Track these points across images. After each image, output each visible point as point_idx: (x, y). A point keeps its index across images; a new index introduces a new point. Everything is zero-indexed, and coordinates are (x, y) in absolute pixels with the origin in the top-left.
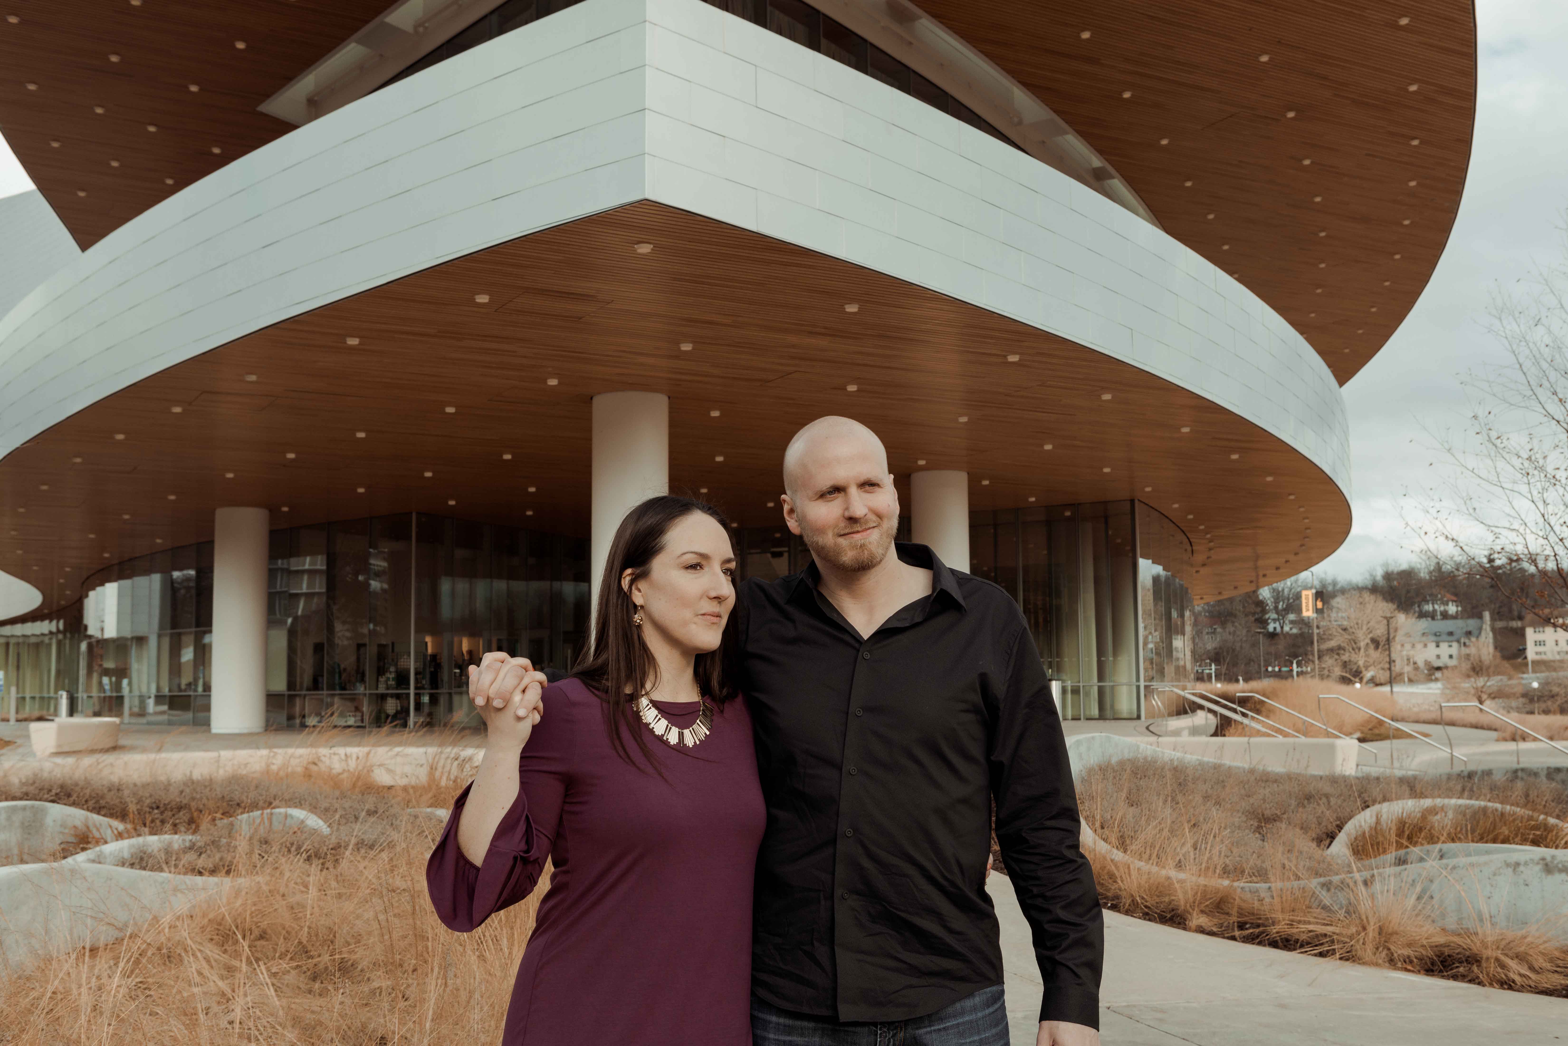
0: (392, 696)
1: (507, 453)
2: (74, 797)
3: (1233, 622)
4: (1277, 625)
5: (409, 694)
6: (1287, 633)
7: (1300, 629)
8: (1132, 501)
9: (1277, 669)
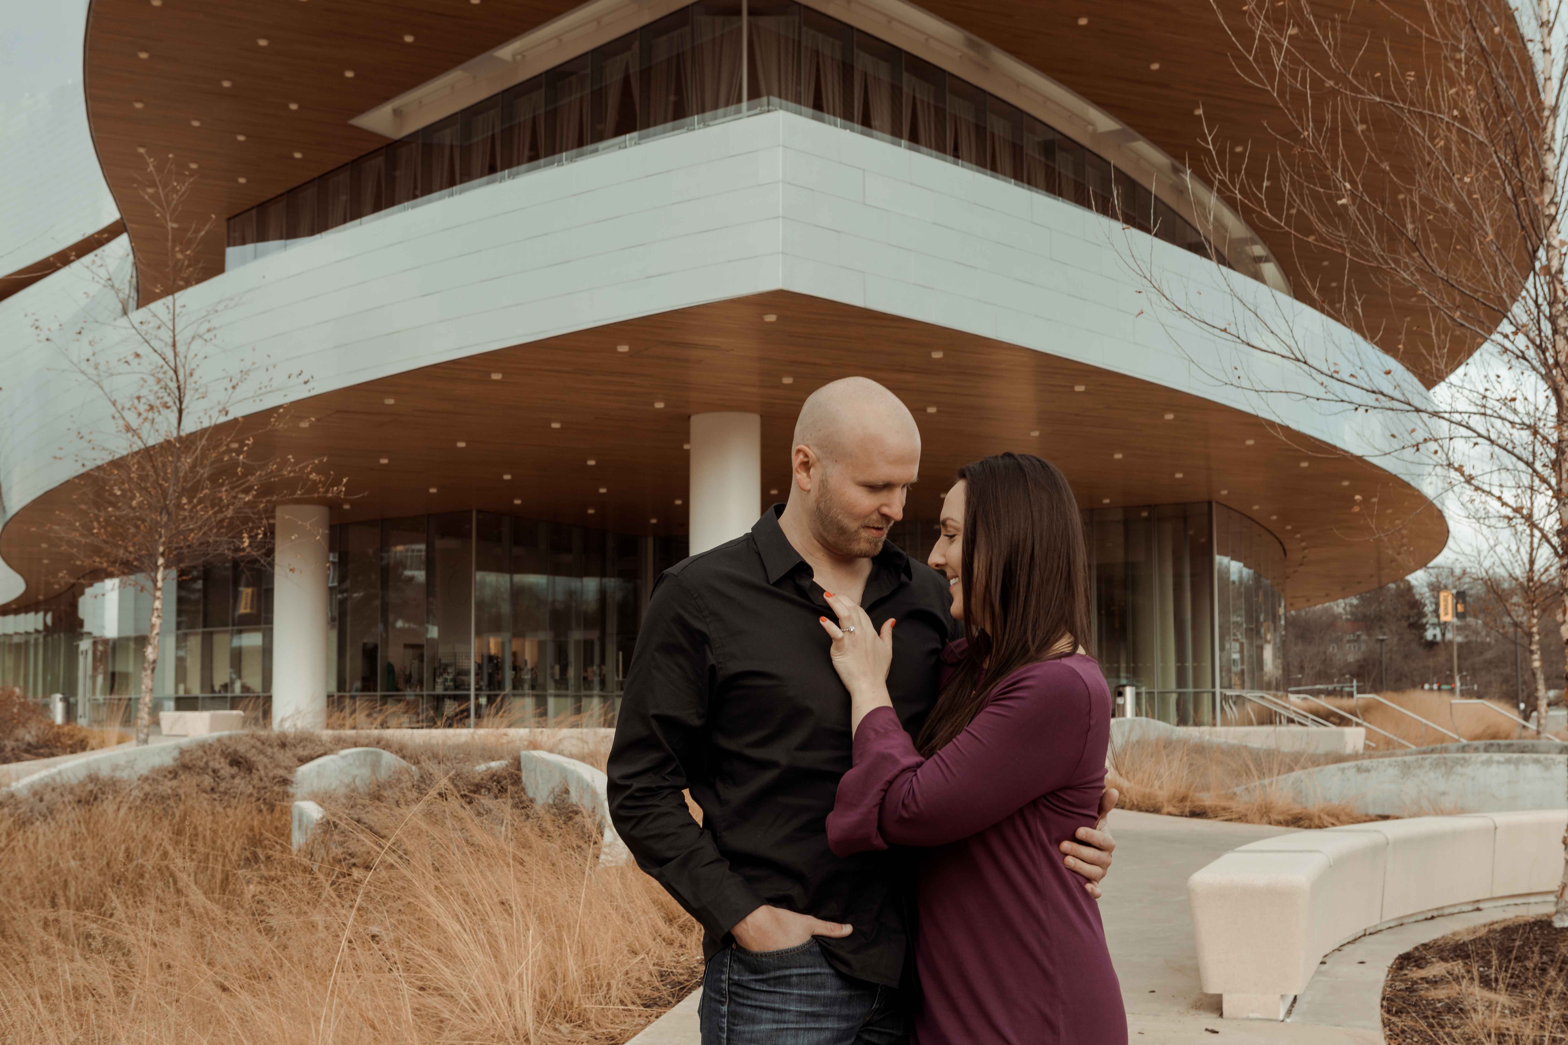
0: (450, 697)
4: (1437, 632)
5: (468, 696)
6: (1450, 642)
7: (1467, 636)
8: (1210, 503)
9: (1435, 686)
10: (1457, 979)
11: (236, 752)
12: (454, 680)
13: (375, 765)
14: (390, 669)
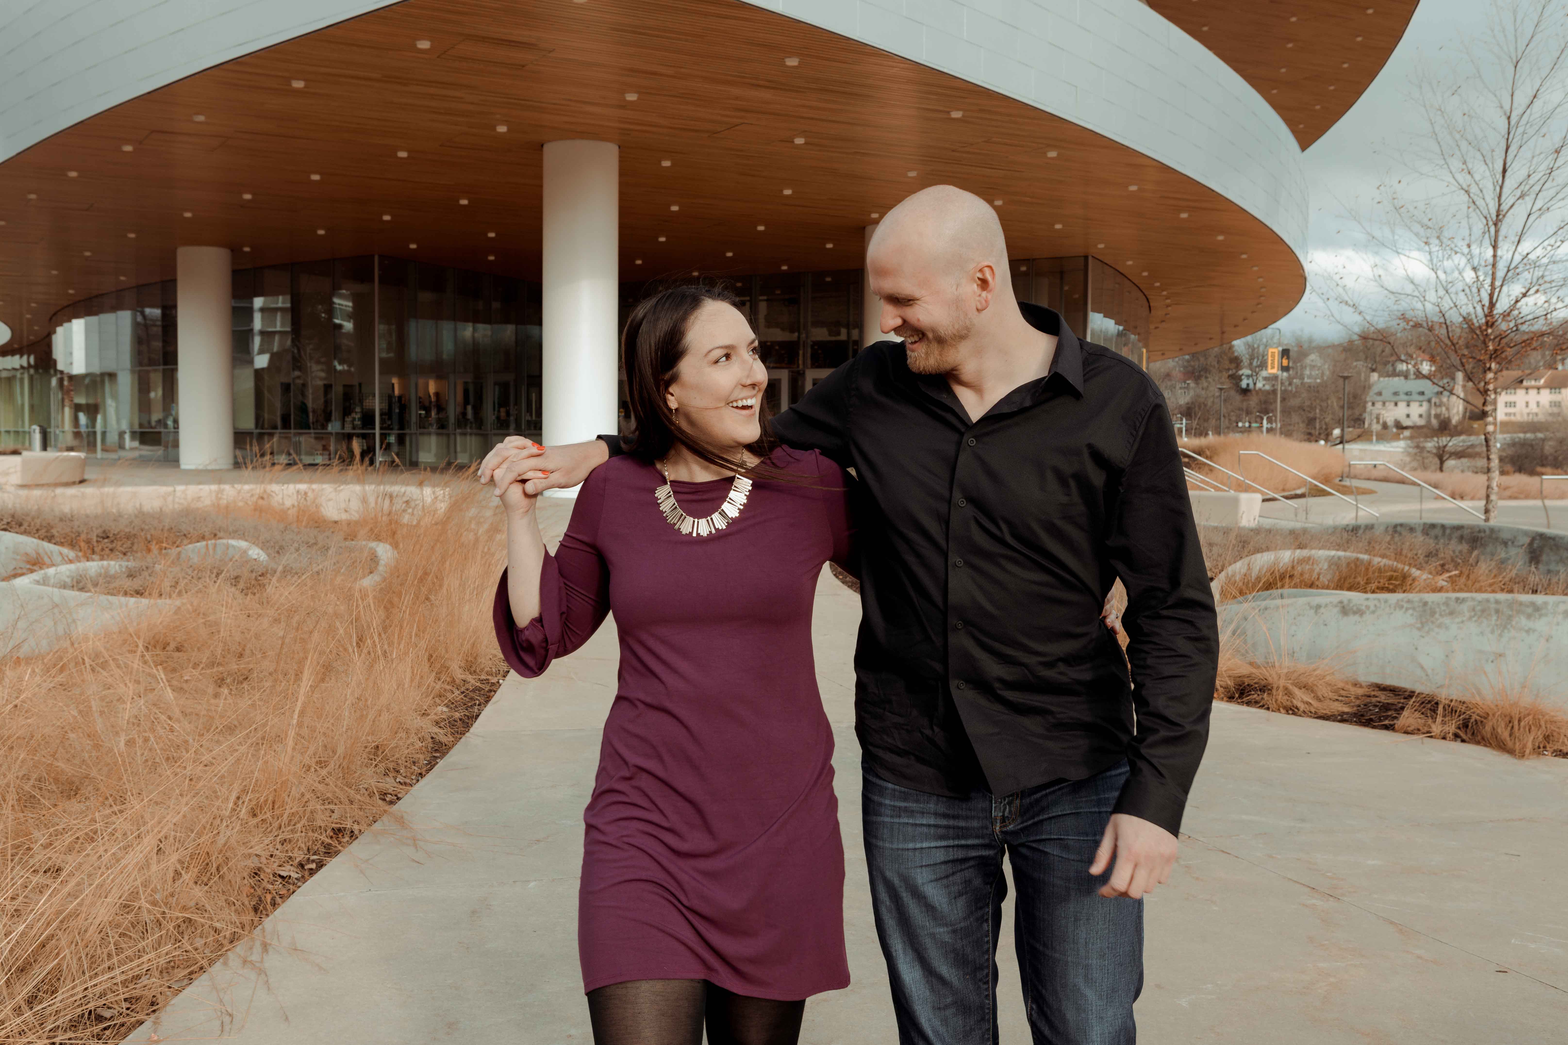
0: (358, 436)
1: (464, 198)
2: (25, 525)
3: (1206, 378)
4: (1250, 381)
5: (374, 434)
6: (1260, 389)
7: (1273, 385)
8: (1086, 258)
9: (1247, 425)
12: (360, 419)
14: (302, 407)
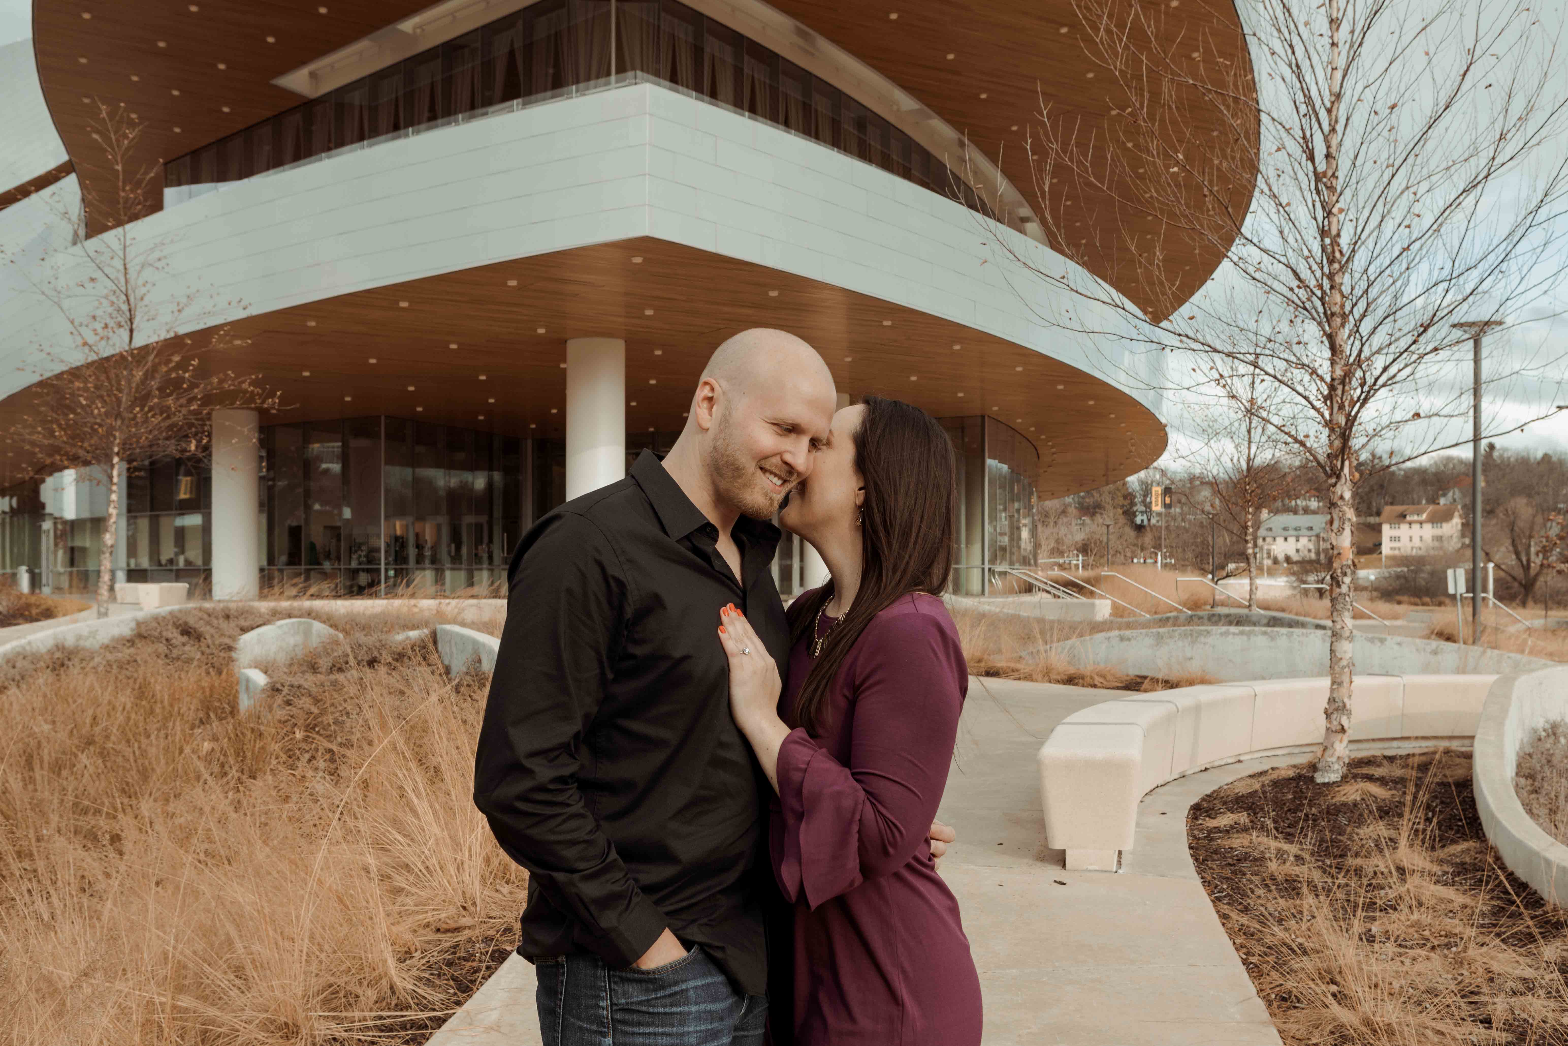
0: (363, 570)
1: (484, 375)
3: (1102, 514)
4: (1144, 518)
5: (379, 569)
6: (1154, 525)
7: (1169, 522)
8: (983, 417)
9: (1142, 561)
10: (1245, 830)
11: (186, 623)
12: (367, 556)
13: (307, 633)
14: (312, 547)
